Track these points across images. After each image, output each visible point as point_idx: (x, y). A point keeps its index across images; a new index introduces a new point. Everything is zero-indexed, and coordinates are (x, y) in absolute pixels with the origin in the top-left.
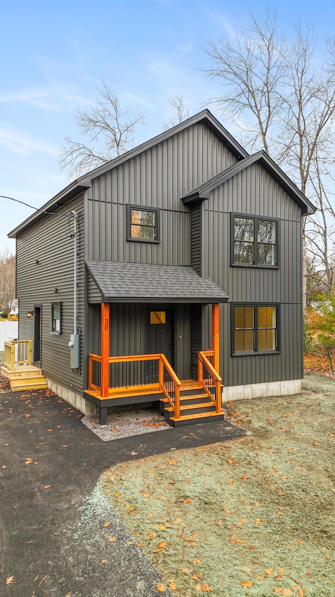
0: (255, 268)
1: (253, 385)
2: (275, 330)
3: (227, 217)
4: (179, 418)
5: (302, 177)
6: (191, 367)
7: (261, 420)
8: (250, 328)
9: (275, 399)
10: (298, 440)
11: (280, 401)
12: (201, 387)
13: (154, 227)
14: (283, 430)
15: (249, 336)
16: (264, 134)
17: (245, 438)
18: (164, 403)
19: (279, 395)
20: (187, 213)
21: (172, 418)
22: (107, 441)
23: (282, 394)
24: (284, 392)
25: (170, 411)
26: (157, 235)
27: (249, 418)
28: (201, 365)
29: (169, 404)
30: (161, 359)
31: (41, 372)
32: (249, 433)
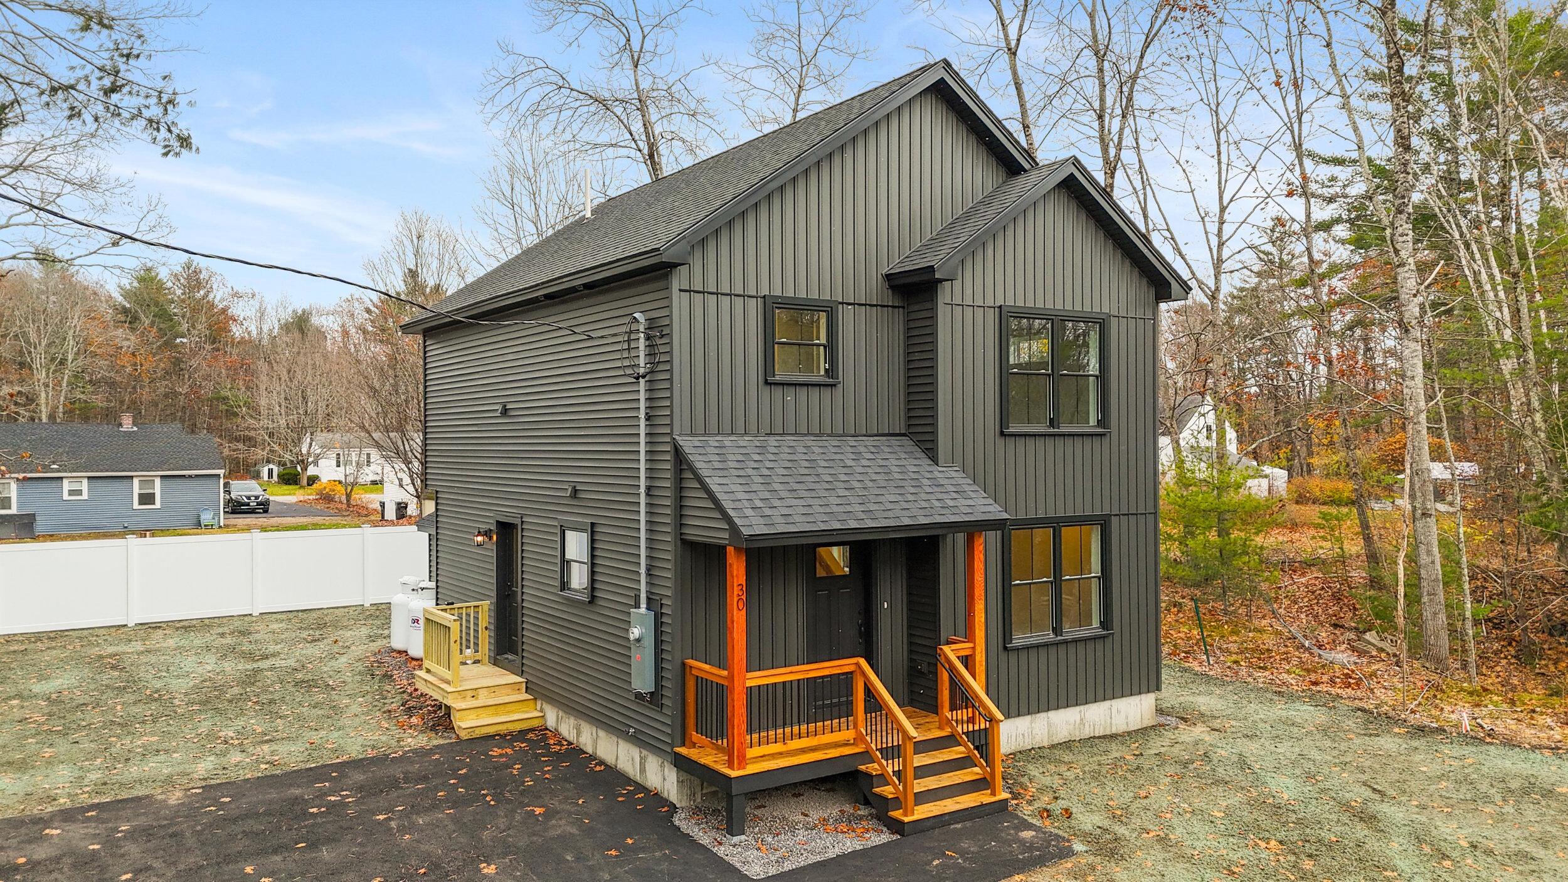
0: (1054, 435)
1: (1052, 714)
2: (1099, 579)
3: (992, 317)
4: (913, 814)
5: (1107, 161)
6: (910, 675)
7: (1092, 807)
8: (1045, 579)
9: (1103, 746)
10: (1194, 861)
11: (1116, 751)
12: (947, 732)
13: (825, 347)
14: (1151, 834)
15: (1043, 600)
16: (1013, 53)
17: (1073, 859)
18: (870, 776)
19: (1108, 733)
20: (899, 307)
21: (897, 814)
22: (758, 877)
23: (1114, 731)
24: (1119, 725)
25: (890, 796)
26: (831, 364)
27: (1063, 802)
28: (945, 676)
29: (883, 779)
30: (858, 670)
31: (524, 685)
32: (1078, 847)
